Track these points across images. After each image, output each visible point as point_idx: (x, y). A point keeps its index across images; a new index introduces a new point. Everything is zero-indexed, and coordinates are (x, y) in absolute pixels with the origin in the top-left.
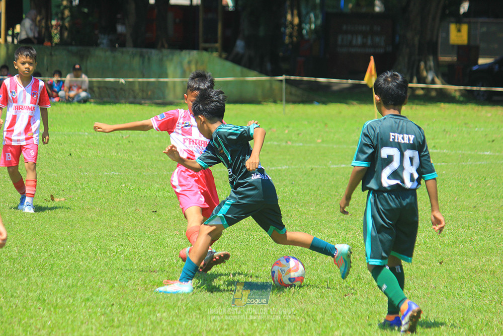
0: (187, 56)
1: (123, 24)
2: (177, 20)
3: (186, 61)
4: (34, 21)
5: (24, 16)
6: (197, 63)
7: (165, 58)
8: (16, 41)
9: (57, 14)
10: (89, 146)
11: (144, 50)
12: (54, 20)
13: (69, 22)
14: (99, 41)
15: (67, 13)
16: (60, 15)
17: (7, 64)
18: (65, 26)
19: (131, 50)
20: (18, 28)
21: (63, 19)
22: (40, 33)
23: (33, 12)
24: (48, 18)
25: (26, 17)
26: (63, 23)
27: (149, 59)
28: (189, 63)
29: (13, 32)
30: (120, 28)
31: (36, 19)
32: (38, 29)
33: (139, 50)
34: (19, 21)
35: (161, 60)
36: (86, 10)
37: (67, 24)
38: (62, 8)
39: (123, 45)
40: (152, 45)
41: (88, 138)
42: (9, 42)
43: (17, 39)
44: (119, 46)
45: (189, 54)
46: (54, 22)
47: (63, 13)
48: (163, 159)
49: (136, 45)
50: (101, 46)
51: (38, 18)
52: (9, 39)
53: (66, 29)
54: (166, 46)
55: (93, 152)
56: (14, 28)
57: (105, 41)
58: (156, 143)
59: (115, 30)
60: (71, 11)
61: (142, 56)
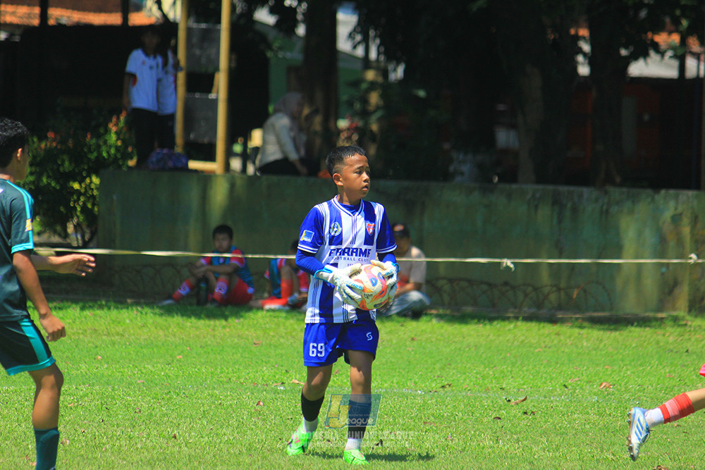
0: (672, 204)
1: (513, 126)
2: (646, 117)
3: (668, 215)
4: (294, 118)
5: (271, 109)
6: (695, 219)
7: (614, 209)
8: (251, 169)
9: (350, 104)
10: (425, 423)
11: (564, 189)
12: (343, 118)
13: (379, 120)
14: (452, 169)
15: (374, 98)
16: (358, 106)
17: (229, 223)
18: (371, 131)
19: (530, 188)
20: (257, 137)
21: (365, 114)
22: (309, 146)
23: (294, 98)
24: (331, 113)
25: (276, 111)
26: (367, 124)
27: (575, 210)
28: (676, 219)
29: (245, 145)
30: (504, 137)
31: (300, 112)
32: (304, 138)
33: (550, 188)
34: (260, 121)
35: (605, 213)
36: (422, 93)
37: (375, 127)
38: (364, 86)
39: (510, 176)
40: (581, 177)
41: (425, 403)
42: (234, 171)
43: (254, 163)
44: (501, 180)
45: (676, 197)
46: (343, 124)
47: (365, 101)
48: (610, 457)
49: (541, 179)
50: (458, 179)
51: (306, 111)
52: (236, 164)
53: (373, 137)
54: (618, 180)
55: (437, 436)
56: (247, 137)
57: (466, 168)
58: (593, 418)
59: (491, 141)
60: (383, 96)
61: (556, 202)
